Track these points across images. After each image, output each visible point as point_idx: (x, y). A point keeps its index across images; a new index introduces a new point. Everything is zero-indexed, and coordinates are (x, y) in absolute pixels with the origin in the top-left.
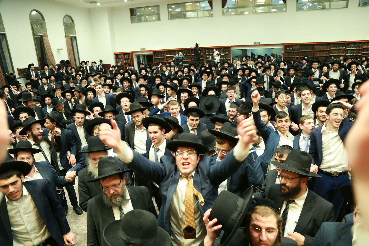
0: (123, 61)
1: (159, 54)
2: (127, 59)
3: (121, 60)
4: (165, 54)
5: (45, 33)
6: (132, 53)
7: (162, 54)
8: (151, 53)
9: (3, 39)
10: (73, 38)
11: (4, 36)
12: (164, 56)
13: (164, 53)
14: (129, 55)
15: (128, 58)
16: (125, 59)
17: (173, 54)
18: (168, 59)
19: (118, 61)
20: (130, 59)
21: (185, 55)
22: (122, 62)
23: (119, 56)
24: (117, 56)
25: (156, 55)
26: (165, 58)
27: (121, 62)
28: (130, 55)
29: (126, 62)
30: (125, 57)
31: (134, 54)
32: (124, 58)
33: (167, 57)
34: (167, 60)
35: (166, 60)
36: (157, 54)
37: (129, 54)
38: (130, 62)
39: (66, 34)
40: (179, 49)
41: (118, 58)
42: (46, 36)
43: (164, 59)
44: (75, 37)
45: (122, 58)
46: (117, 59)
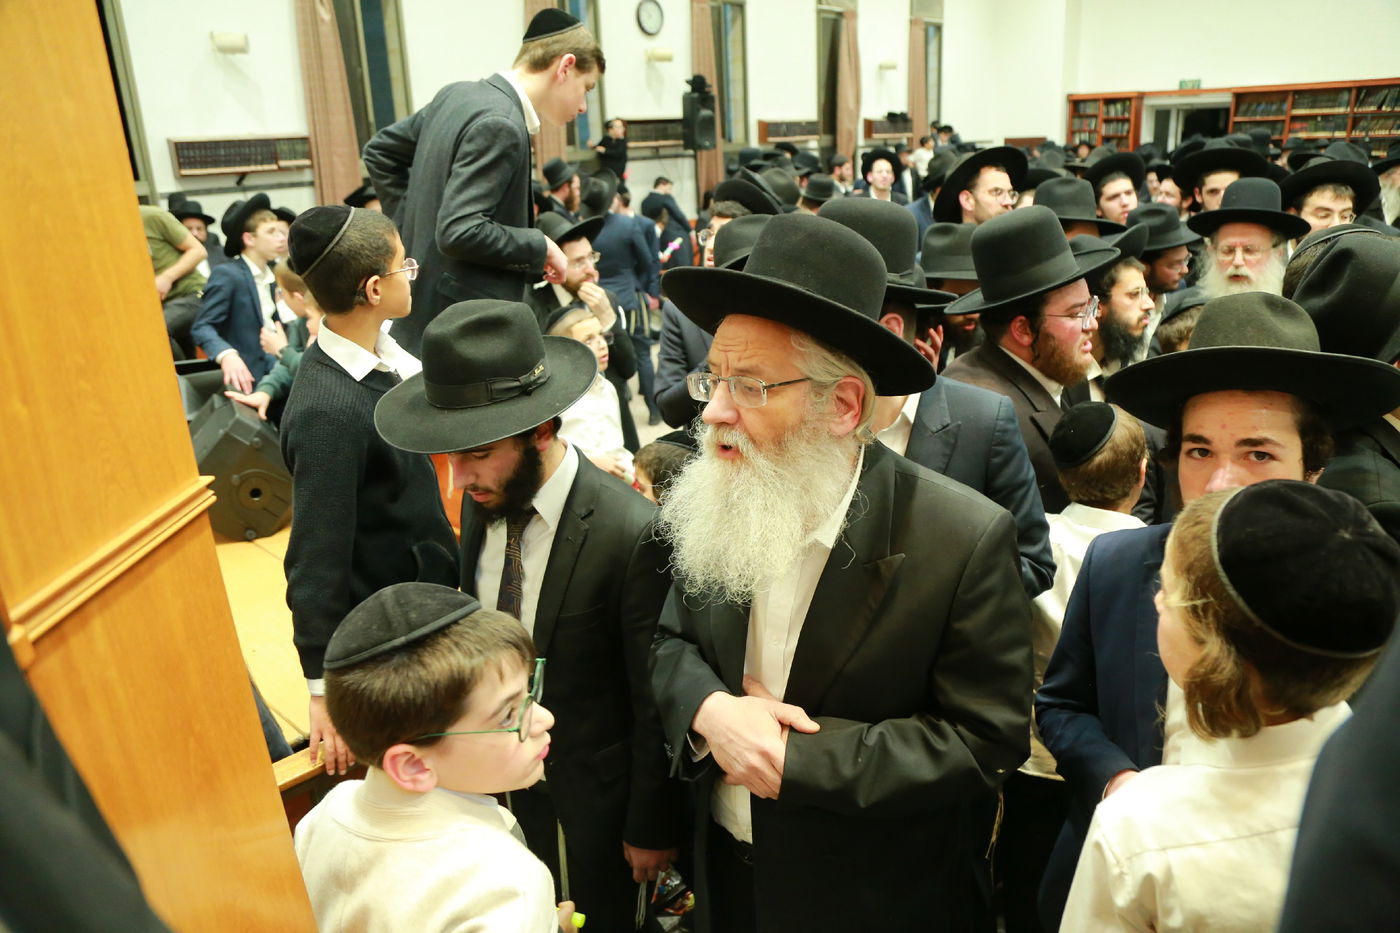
0: (1098, 128)
1: (1259, 104)
2: (1118, 120)
3: (1089, 125)
4: (1286, 106)
5: (851, 6)
6: (1141, 96)
7: (1272, 103)
8: (1227, 99)
9: (734, 20)
10: (932, 31)
11: (738, 9)
12: (1280, 111)
13: (1283, 101)
14: (1124, 105)
15: (1120, 116)
16: (1107, 121)
17: (1323, 104)
18: (1298, 125)
19: (1076, 128)
20: (1128, 120)
21: (1384, 108)
22: (1095, 131)
23: (1085, 108)
24: (1076, 105)
25: (1243, 108)
26: (1284, 121)
27: (1090, 132)
28: (1130, 104)
29: (1111, 133)
30: (1108, 112)
31: (1148, 102)
32: (1105, 117)
33: (1294, 118)
34: (1290, 131)
35: (1287, 130)
36: (1250, 105)
37: (1129, 99)
38: (1125, 134)
39: (911, 13)
40: (1357, 85)
41: (1081, 117)
42: (854, 15)
43: (1279, 126)
44: (939, 28)
45: (1095, 116)
46: (1077, 121)
